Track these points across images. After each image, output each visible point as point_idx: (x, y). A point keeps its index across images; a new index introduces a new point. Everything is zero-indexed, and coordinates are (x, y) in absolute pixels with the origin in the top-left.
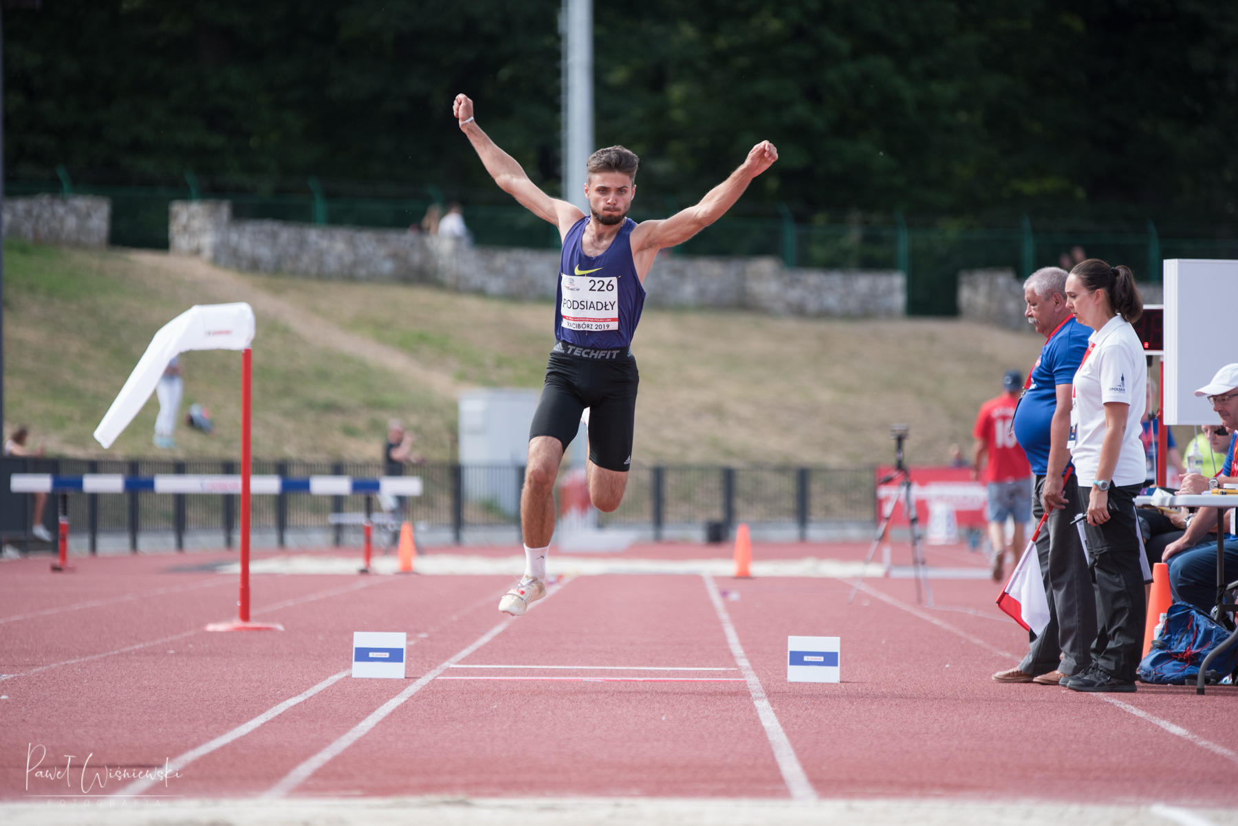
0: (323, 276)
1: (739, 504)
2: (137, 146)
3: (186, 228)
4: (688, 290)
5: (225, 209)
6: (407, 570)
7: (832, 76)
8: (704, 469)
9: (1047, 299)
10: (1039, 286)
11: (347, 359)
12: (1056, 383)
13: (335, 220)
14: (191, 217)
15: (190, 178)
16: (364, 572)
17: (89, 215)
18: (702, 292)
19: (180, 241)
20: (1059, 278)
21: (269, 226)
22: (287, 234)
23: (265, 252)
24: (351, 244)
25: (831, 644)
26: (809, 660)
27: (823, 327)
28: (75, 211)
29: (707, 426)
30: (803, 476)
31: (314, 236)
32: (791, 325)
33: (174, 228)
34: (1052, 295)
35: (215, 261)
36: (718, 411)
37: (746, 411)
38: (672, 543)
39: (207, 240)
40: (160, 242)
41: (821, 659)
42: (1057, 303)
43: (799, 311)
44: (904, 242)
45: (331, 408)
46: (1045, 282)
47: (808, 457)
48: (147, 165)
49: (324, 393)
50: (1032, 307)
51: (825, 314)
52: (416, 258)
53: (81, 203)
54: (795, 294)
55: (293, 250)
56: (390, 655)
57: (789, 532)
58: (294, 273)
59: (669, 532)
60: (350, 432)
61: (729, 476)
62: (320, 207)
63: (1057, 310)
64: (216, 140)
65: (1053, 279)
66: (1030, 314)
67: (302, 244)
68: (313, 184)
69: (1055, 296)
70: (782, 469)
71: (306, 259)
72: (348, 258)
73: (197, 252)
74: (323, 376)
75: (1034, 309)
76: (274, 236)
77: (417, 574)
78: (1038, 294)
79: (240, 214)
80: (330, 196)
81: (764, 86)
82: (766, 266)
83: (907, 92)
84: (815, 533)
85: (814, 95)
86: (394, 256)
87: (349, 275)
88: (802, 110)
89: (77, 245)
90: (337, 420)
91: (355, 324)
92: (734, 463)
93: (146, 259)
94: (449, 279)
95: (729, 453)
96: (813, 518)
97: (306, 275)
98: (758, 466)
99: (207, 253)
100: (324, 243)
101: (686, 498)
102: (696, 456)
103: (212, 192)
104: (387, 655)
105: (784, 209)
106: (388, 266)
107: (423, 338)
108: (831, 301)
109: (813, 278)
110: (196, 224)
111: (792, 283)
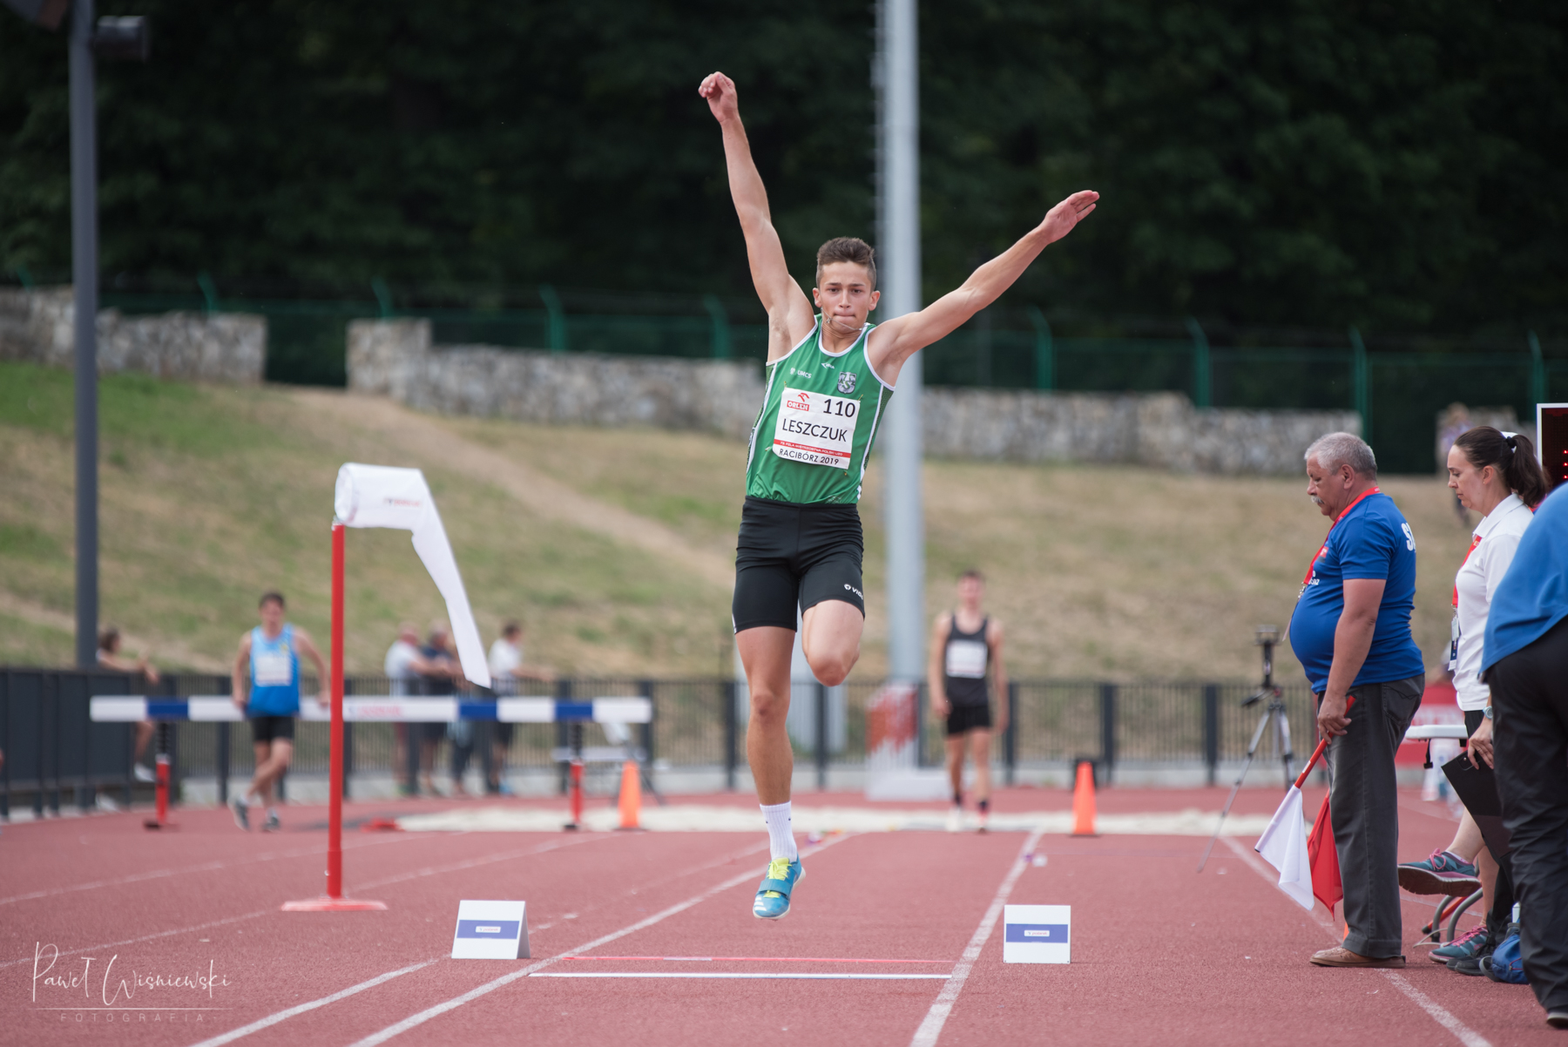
0: (556, 420)
1: (1122, 733)
2: (311, 246)
3: (370, 358)
4: (1060, 439)
5: (422, 332)
6: (629, 827)
7: (1263, 143)
8: (1075, 686)
9: (1335, 473)
10: (1324, 457)
11: (585, 536)
12: (1344, 578)
13: (578, 345)
14: (377, 341)
15: (381, 289)
16: (571, 828)
17: (236, 341)
18: (1077, 442)
19: (362, 375)
20: (1349, 445)
21: (484, 354)
22: (507, 364)
23: (477, 389)
24: (596, 377)
25: (1060, 914)
26: (1031, 935)
27: (1246, 488)
28: (218, 335)
29: (1081, 626)
30: (1212, 695)
31: (544, 367)
32: (1201, 486)
33: (355, 357)
34: (1340, 467)
35: (408, 403)
36: (1096, 605)
37: (1135, 605)
38: (1027, 787)
39: (400, 373)
40: (334, 377)
41: (1047, 933)
42: (1346, 477)
43: (1212, 467)
44: (1362, 371)
45: (562, 602)
46: (1331, 451)
47: (1222, 668)
48: (324, 271)
49: (553, 583)
50: (1316, 483)
51: (1248, 471)
52: (684, 397)
53: (225, 323)
54: (1207, 444)
55: (515, 386)
56: (502, 930)
57: (1191, 773)
58: (517, 418)
59: (1024, 773)
60: (588, 636)
61: (1107, 694)
62: (556, 326)
63: (1347, 486)
64: (417, 237)
65: (1342, 448)
66: (1313, 491)
67: (528, 378)
68: (548, 295)
69: (1344, 469)
70: (1183, 686)
71: (533, 398)
72: (592, 397)
73: (384, 391)
74: (552, 559)
75: (1318, 486)
76: (490, 368)
77: (645, 830)
78: (1322, 467)
79: (444, 338)
80: (570, 311)
81: (1168, 159)
82: (1167, 404)
83: (1369, 164)
84: (1228, 774)
85: (1239, 170)
86: (654, 394)
87: (592, 419)
88: (1220, 192)
89: (221, 380)
90: (571, 618)
91: (598, 488)
92: (1118, 677)
93: (313, 402)
94: (728, 425)
95: (1109, 663)
96: (1225, 754)
97: (533, 419)
98: (1149, 682)
99: (399, 392)
100: (558, 377)
101: (1051, 724)
102: (1064, 668)
103: (410, 306)
104: (498, 930)
105: (1195, 327)
106: (646, 408)
107: (691, 507)
108: (1258, 453)
109: (1233, 421)
110: (384, 352)
111: (1204, 429)
